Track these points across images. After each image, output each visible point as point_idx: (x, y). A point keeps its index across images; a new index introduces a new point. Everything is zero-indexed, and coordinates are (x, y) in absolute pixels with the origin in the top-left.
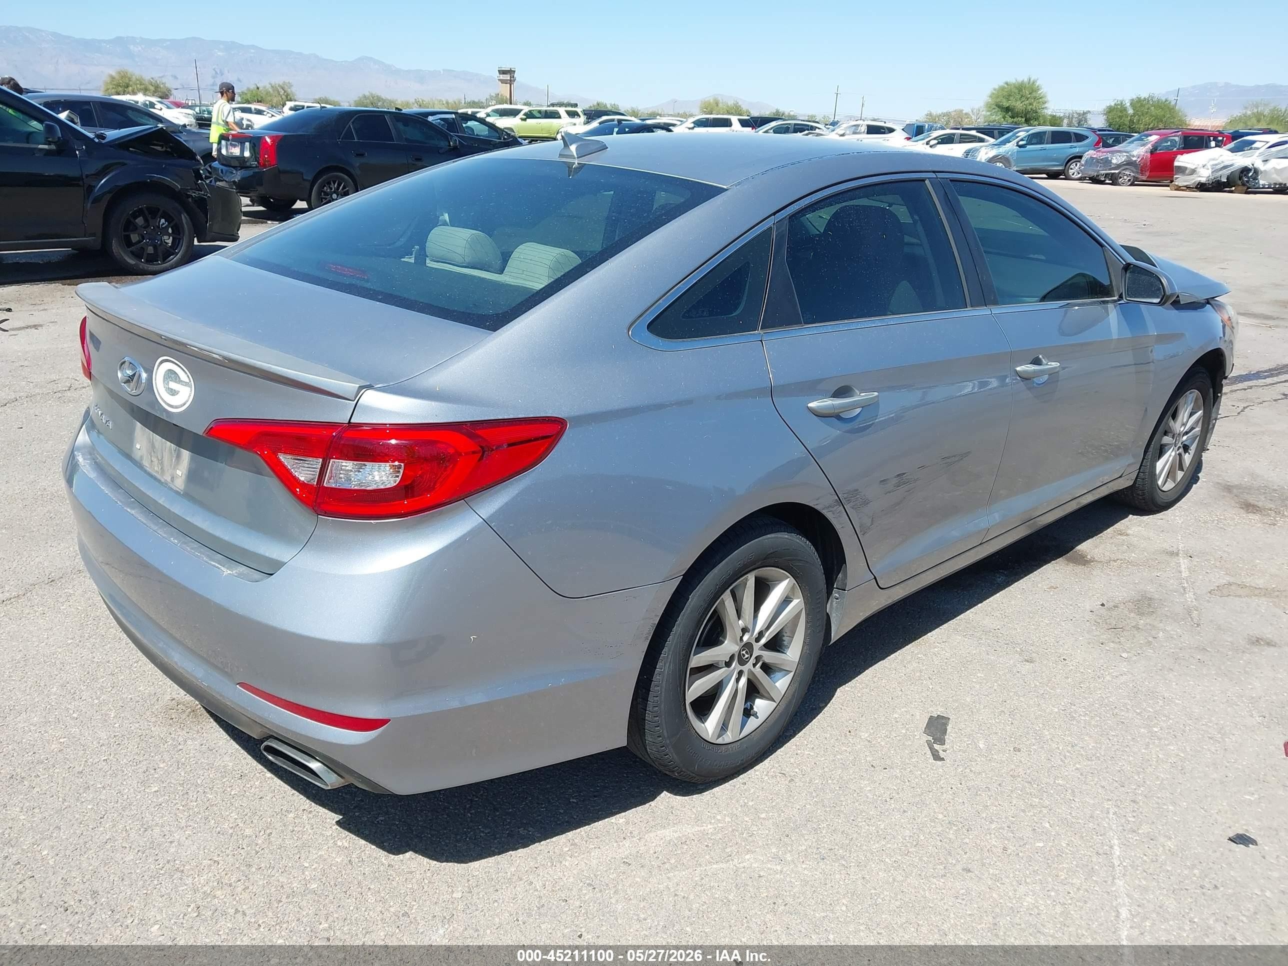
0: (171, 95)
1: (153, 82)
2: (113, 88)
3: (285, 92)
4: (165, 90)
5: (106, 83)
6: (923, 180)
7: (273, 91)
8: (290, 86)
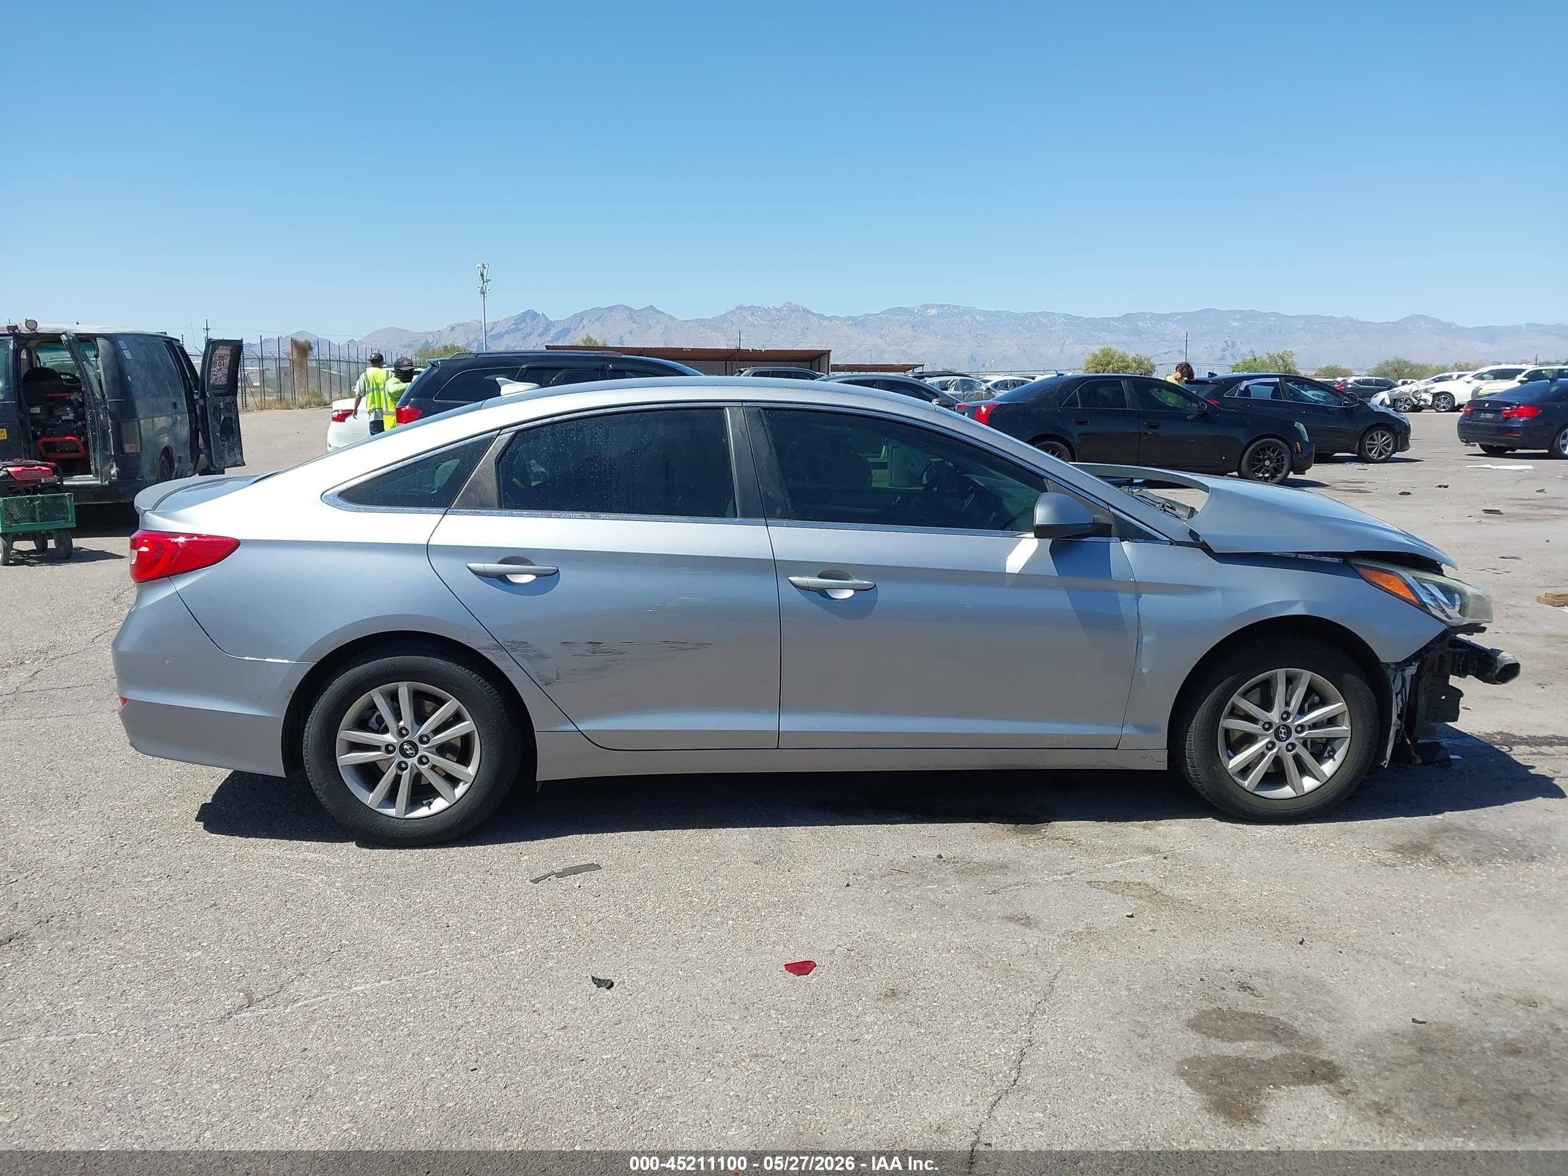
0: (1155, 371)
1: (1137, 358)
2: (1093, 367)
3: (1284, 362)
4: (1149, 366)
5: (1088, 362)
6: (723, 408)
7: (1271, 361)
8: (1291, 354)
